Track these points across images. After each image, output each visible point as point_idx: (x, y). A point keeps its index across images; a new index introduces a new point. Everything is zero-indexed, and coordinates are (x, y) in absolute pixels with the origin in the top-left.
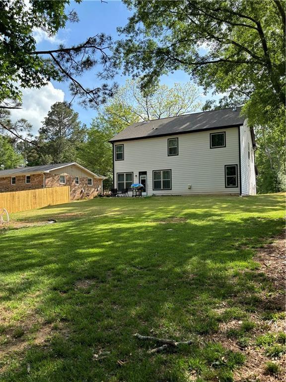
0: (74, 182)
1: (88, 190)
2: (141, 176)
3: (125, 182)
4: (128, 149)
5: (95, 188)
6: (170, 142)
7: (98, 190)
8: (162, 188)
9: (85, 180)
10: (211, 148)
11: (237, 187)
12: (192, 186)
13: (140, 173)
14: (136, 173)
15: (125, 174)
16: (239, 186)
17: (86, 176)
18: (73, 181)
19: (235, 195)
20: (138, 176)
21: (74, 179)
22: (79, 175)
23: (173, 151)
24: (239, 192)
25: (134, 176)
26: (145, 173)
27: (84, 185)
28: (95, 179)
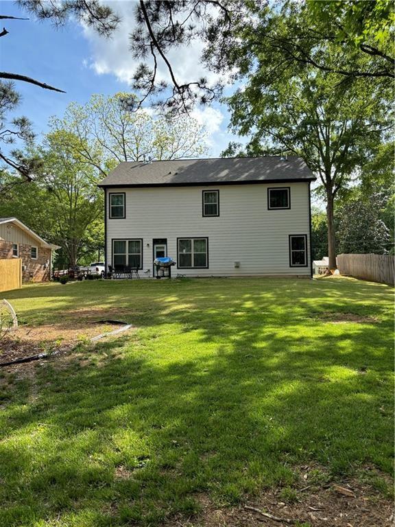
0: (11, 253)
1: (31, 266)
2: (155, 246)
3: (127, 254)
4: (132, 201)
5: (42, 265)
6: (206, 196)
7: (45, 267)
8: (193, 266)
9: (27, 250)
10: (269, 209)
11: (307, 266)
12: (241, 263)
13: (154, 240)
14: (148, 241)
15: (127, 241)
16: (309, 265)
17: (29, 243)
18: (9, 251)
19: (303, 277)
20: (151, 245)
21: (11, 246)
22: (19, 241)
23: (211, 210)
24: (310, 274)
25: (145, 245)
26: (164, 241)
27: (26, 259)
28: (42, 248)
